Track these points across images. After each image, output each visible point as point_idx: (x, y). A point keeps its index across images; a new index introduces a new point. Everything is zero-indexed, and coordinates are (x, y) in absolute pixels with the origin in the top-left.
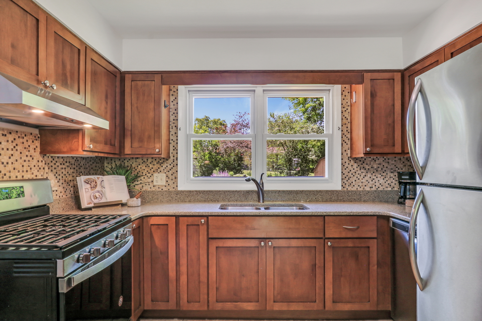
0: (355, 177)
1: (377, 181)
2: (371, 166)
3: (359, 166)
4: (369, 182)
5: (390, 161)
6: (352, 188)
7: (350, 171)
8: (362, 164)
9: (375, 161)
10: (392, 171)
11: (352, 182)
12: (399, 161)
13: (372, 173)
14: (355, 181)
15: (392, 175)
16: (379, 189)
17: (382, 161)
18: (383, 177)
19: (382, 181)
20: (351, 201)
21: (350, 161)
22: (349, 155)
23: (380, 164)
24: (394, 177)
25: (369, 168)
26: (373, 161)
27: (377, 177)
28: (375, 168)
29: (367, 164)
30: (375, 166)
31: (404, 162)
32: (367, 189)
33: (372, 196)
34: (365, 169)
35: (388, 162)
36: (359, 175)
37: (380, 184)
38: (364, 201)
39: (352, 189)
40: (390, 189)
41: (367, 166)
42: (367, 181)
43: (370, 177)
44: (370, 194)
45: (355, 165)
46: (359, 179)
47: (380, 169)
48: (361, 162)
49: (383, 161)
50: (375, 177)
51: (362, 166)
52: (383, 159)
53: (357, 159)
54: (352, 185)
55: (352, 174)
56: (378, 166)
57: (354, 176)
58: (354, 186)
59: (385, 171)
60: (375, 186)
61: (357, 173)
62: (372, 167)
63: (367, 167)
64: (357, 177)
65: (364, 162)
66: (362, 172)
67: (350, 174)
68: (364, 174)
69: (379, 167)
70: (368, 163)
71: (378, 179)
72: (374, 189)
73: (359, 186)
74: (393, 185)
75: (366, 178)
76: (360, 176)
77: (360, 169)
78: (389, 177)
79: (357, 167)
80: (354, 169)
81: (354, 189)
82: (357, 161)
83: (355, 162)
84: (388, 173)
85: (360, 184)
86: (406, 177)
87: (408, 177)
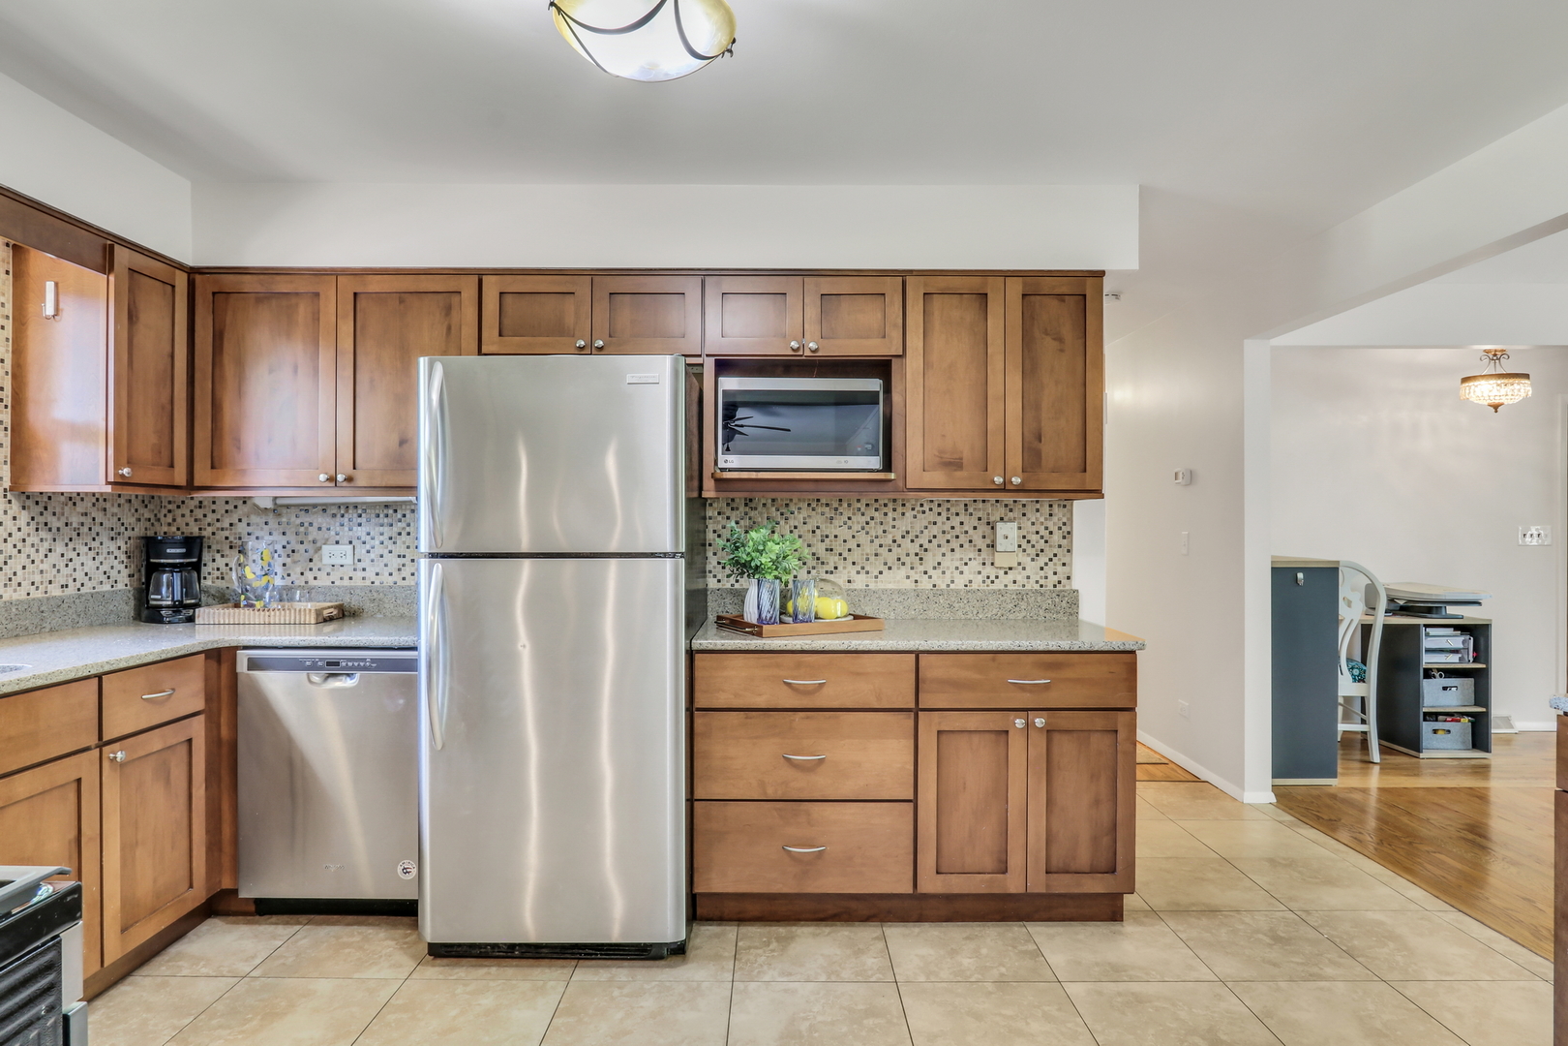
0: (23, 556)
1: (78, 567)
2: (63, 520)
3: (33, 519)
4: (59, 571)
5: (108, 505)
6: (15, 591)
7: (10, 535)
8: (41, 514)
9: (75, 504)
10: (113, 534)
11: (15, 574)
12: (127, 505)
13: (67, 540)
14: (24, 568)
15: (113, 546)
16: (83, 590)
17: (90, 505)
18: (92, 554)
19: (90, 566)
20: (16, 636)
21: (10, 502)
22: (7, 483)
23: (86, 514)
24: (117, 553)
25: (59, 524)
26: (70, 503)
27: (78, 555)
28: (75, 525)
29: (54, 514)
30: (75, 520)
31: (136, 510)
32: (55, 591)
33: (70, 611)
34: (50, 530)
35: (105, 510)
36: (33, 550)
37: (86, 574)
38: (51, 630)
39: (15, 597)
40: (106, 587)
41: (54, 519)
42: (54, 566)
43: (63, 555)
44: (65, 606)
45: (24, 517)
46: (33, 562)
47: (85, 529)
48: (40, 508)
49: (94, 505)
50: (73, 555)
51: (42, 520)
52: (94, 500)
53: (28, 497)
54: (14, 582)
55: (15, 546)
56: (83, 519)
57: (19, 551)
58: (19, 584)
59: (98, 534)
60: (75, 580)
61: (29, 541)
62: (67, 524)
63: (54, 523)
64: (29, 556)
65: (46, 508)
66: (42, 540)
67: (10, 545)
68: (46, 545)
69: (82, 524)
70: (58, 510)
71: (82, 558)
72: (71, 590)
73: (33, 584)
74: (113, 574)
75: (54, 558)
76: (37, 551)
77: (37, 530)
78: (105, 551)
79: (28, 524)
80: (19, 529)
81: (21, 595)
82: (29, 503)
83: (24, 508)
84: (105, 540)
85: (37, 578)
86: (178, 551)
87: (184, 550)
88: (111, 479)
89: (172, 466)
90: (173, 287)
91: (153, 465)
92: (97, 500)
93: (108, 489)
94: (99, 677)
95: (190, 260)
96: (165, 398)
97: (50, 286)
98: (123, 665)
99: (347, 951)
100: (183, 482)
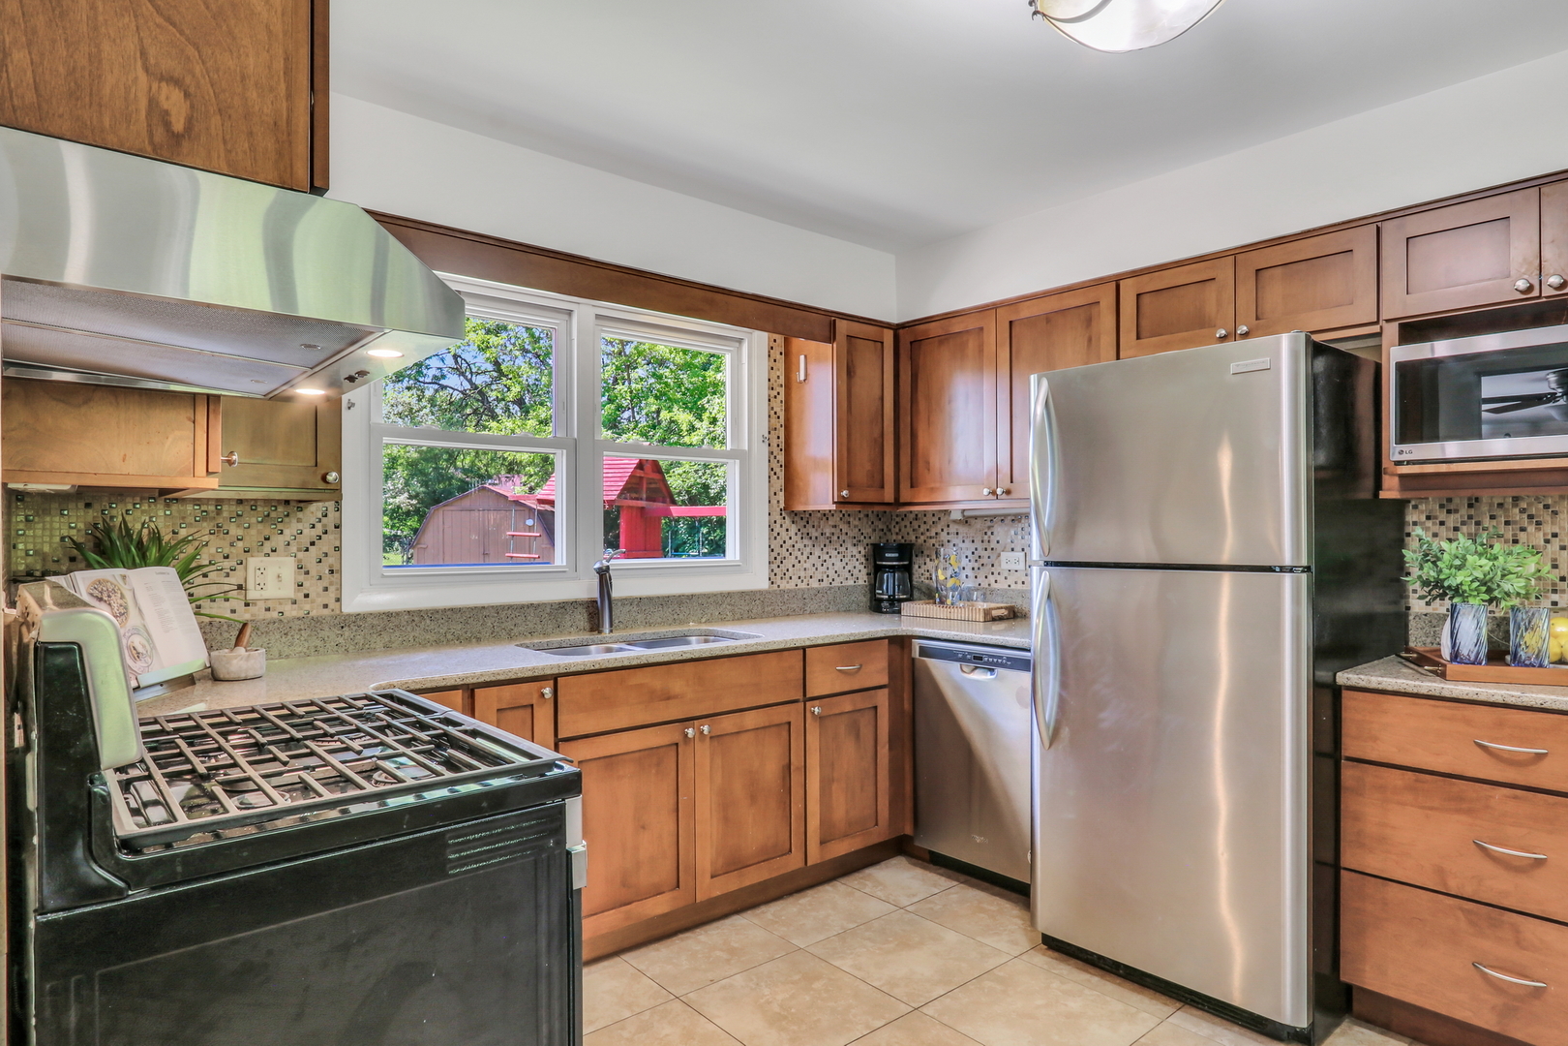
0: (793, 557)
1: (830, 567)
2: (820, 531)
3: (799, 530)
4: (817, 569)
5: (851, 520)
6: (788, 582)
7: (784, 542)
8: (805, 526)
9: (827, 519)
10: (855, 541)
11: (788, 570)
12: (865, 520)
13: (822, 546)
14: (794, 566)
15: (855, 551)
16: (834, 584)
17: (838, 519)
18: (840, 557)
19: (839, 565)
20: (788, 615)
21: (784, 518)
22: (782, 505)
24: (858, 556)
25: (816, 535)
26: (824, 518)
27: (830, 557)
28: (828, 535)
29: (813, 527)
30: (828, 531)
31: (873, 523)
32: (815, 584)
34: (811, 538)
35: (849, 523)
36: (800, 553)
37: (836, 572)
38: (811, 613)
39: (788, 587)
40: (851, 582)
41: (814, 530)
42: (814, 565)
43: (819, 557)
44: (820, 595)
45: (793, 529)
46: (799, 562)
47: (835, 538)
48: (804, 522)
49: (841, 519)
50: (826, 557)
51: (805, 531)
52: (841, 516)
53: (796, 515)
54: (787, 576)
55: (788, 550)
56: (833, 530)
57: (791, 554)
58: (791, 578)
59: (844, 541)
60: (828, 576)
61: (797, 546)
62: (822, 534)
63: (814, 533)
64: (796, 558)
65: (808, 523)
66: (805, 546)
67: (784, 549)
68: (808, 550)
69: (833, 534)
70: (816, 524)
71: (833, 560)
72: (825, 584)
73: (799, 578)
74: (855, 572)
75: (813, 559)
76: (802, 554)
77: (802, 538)
78: (849, 555)
79: (796, 534)
80: (790, 538)
81: (791, 586)
82: (797, 519)
83: (793, 522)
84: (849, 546)
85: (802, 574)
86: (893, 555)
87: (897, 555)
88: (836, 500)
89: (883, 487)
90: (882, 343)
91: (868, 487)
92: (844, 515)
93: (834, 507)
94: (804, 649)
95: (895, 320)
96: (876, 433)
97: (802, 358)
98: (820, 642)
99: (982, 915)
100: (892, 501)
